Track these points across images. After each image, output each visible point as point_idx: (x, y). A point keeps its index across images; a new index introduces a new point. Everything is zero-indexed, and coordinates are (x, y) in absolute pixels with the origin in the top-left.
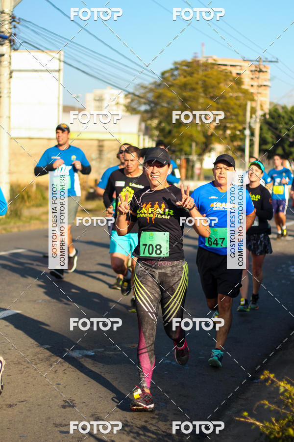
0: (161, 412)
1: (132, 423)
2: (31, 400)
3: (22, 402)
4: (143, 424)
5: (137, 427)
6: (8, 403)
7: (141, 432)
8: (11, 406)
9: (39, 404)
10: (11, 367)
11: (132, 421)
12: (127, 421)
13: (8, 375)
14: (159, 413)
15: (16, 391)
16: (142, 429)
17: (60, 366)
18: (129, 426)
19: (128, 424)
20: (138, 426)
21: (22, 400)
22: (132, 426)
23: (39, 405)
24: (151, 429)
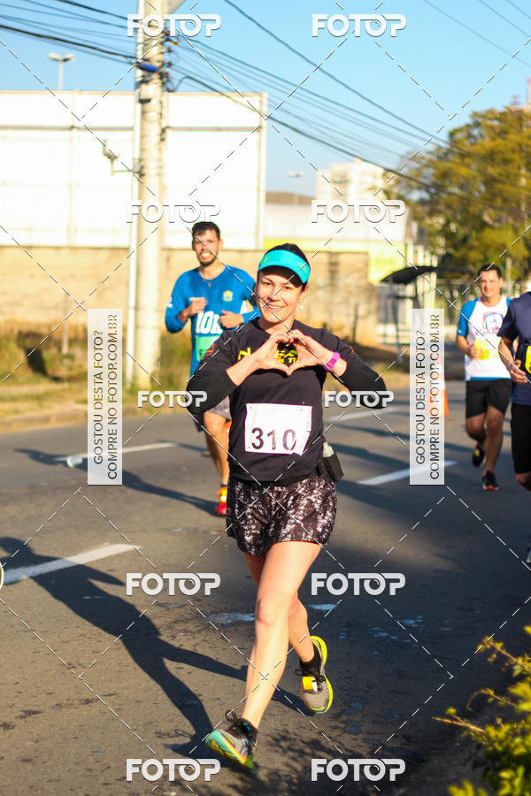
0: (351, 718)
1: (295, 734)
2: (126, 692)
3: (109, 695)
4: (315, 736)
5: (303, 742)
6: (85, 696)
7: (308, 750)
8: (88, 702)
9: (139, 699)
10: (102, 639)
11: (297, 731)
12: (287, 731)
13: (94, 652)
14: (347, 720)
15: (103, 678)
16: (311, 745)
17: (189, 639)
18: (290, 739)
19: (288, 736)
20: (306, 740)
21: (111, 692)
22: (295, 740)
23: (137, 702)
24: (327, 746)
